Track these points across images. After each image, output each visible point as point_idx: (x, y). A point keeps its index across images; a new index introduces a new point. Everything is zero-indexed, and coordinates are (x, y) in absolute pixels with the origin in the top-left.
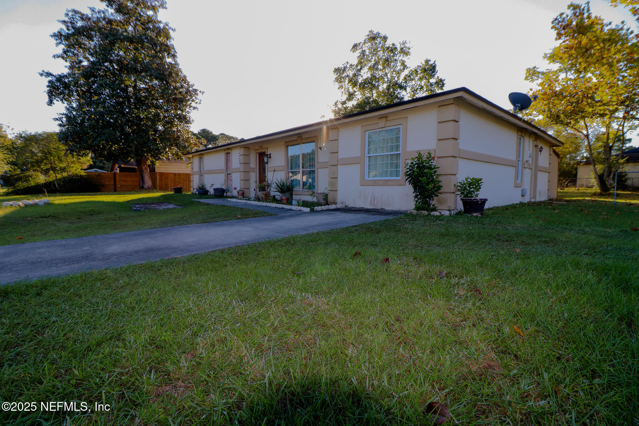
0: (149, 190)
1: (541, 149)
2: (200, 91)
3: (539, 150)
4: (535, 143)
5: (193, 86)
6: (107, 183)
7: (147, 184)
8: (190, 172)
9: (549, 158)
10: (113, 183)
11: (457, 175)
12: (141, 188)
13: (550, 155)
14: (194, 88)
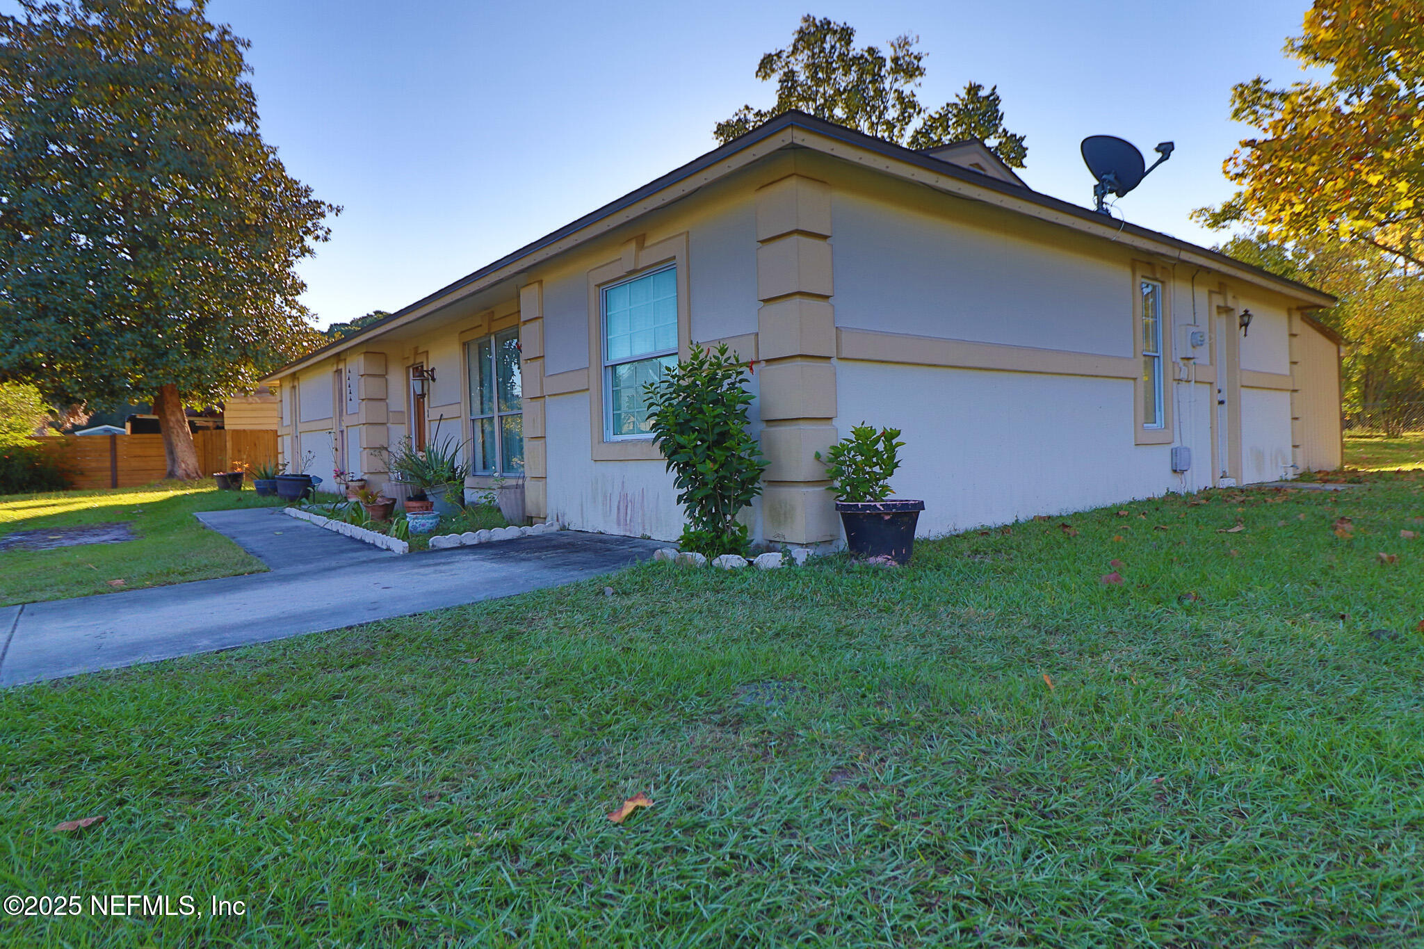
0: (187, 480)
1: (1246, 319)
2: (331, 206)
3: (1238, 321)
4: (1218, 300)
5: (307, 191)
6: (94, 465)
7: (183, 465)
8: (274, 427)
9: (1290, 346)
10: (108, 464)
11: (834, 422)
12: (170, 477)
13: (1293, 335)
14: (313, 197)
